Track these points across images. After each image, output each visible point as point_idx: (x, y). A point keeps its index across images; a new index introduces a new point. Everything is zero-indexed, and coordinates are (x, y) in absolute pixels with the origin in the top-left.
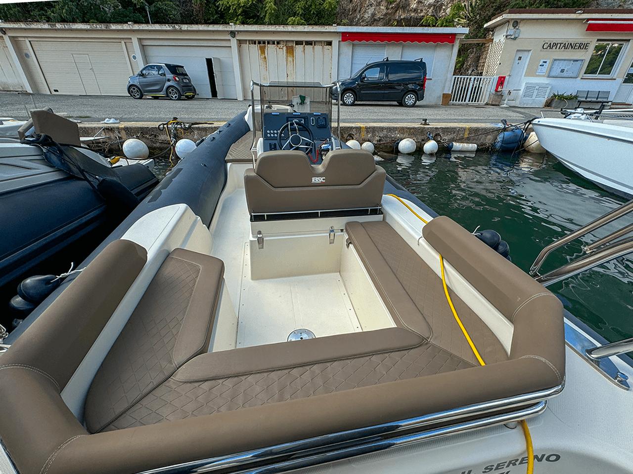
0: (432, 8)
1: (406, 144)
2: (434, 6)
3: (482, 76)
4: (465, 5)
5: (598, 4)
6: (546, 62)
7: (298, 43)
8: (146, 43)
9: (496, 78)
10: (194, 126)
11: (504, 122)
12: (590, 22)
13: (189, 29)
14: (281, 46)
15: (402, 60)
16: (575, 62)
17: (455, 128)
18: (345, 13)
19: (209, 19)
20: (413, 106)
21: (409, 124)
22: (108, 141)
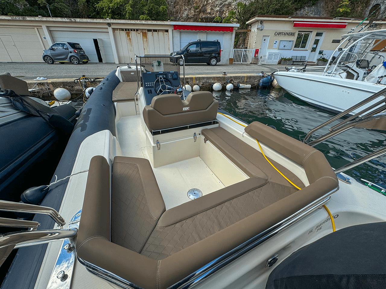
0: (218, 13)
1: (217, 86)
2: (219, 11)
3: (247, 49)
4: (235, 11)
5: (296, 13)
6: (277, 42)
7: (149, 30)
8: (52, 29)
9: (254, 50)
10: (97, 80)
11: (262, 72)
12: (295, 22)
13: (81, 21)
14: (139, 32)
15: (208, 40)
16: (290, 42)
17: (240, 76)
18: (172, 14)
19: (90, 15)
20: (216, 65)
21: (217, 75)
22: (40, 91)
